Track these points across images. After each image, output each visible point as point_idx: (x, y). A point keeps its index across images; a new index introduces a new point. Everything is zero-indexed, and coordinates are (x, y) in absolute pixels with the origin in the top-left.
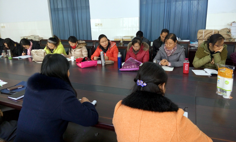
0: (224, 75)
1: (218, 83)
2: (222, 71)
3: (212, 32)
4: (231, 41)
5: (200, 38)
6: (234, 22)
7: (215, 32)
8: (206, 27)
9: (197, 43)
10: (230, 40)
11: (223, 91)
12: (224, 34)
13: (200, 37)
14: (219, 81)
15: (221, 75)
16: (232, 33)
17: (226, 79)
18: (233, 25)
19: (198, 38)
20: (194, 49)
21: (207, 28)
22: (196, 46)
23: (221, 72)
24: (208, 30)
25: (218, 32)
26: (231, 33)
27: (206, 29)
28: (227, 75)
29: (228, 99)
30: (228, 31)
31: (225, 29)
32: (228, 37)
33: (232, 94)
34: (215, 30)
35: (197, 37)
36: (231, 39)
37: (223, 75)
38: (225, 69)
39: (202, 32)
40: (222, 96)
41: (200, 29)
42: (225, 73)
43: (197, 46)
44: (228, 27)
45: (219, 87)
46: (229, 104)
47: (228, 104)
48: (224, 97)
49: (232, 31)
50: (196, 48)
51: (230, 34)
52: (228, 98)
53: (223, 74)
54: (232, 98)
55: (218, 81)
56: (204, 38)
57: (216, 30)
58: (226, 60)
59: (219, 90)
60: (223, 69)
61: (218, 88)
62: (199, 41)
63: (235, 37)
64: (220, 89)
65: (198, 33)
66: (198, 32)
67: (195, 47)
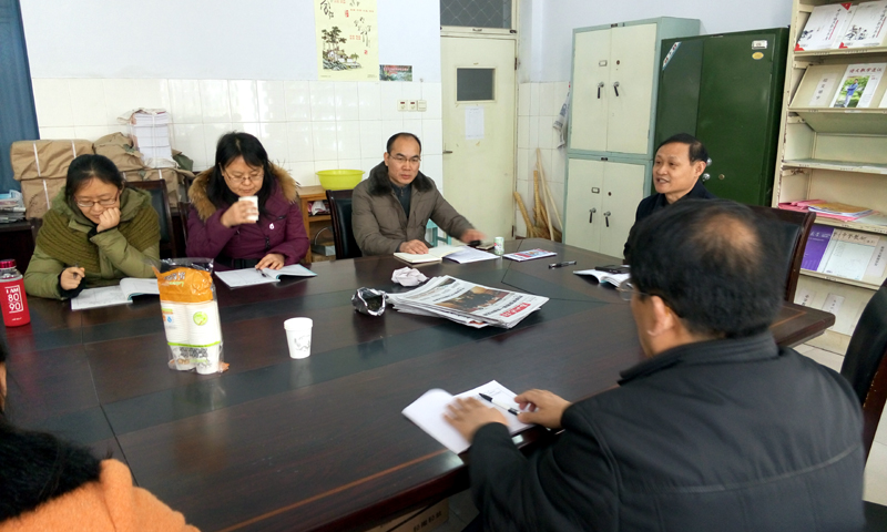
0: (183, 296)
1: (170, 327)
2: (174, 283)
3: (70, 149)
4: (145, 178)
5: (27, 176)
6: (140, 111)
7: (82, 149)
8: (40, 130)
9: (18, 196)
10: (142, 173)
11: (195, 351)
12: (116, 156)
13: (25, 172)
14: (170, 320)
15: (173, 299)
16: (141, 150)
17: (193, 308)
18: (140, 120)
19: (17, 177)
20: (11, 223)
21: (45, 133)
22: (16, 209)
23: (172, 287)
24: (49, 143)
25: (93, 148)
26: (137, 149)
27: (42, 137)
28: (194, 292)
29: (217, 373)
30: (127, 142)
31: (114, 135)
32: (133, 165)
33: (227, 353)
34: (78, 142)
35: (12, 174)
36: (144, 169)
37: (180, 295)
38: (180, 272)
39: (29, 150)
40: (194, 373)
41: (17, 140)
42: (186, 288)
43: (24, 209)
44: (124, 130)
45: (174, 344)
46: (223, 392)
47: (218, 392)
48: (204, 371)
49: (140, 144)
50: (21, 217)
51: (136, 154)
52: (214, 371)
53: (181, 292)
54: (226, 366)
55: (166, 323)
56: (45, 174)
57: (82, 142)
58: (158, 244)
59: (177, 353)
60: (176, 274)
61: (172, 348)
62: (23, 185)
63: (154, 162)
64: (181, 349)
65: (13, 157)
66: (13, 151)
67: (12, 212)
